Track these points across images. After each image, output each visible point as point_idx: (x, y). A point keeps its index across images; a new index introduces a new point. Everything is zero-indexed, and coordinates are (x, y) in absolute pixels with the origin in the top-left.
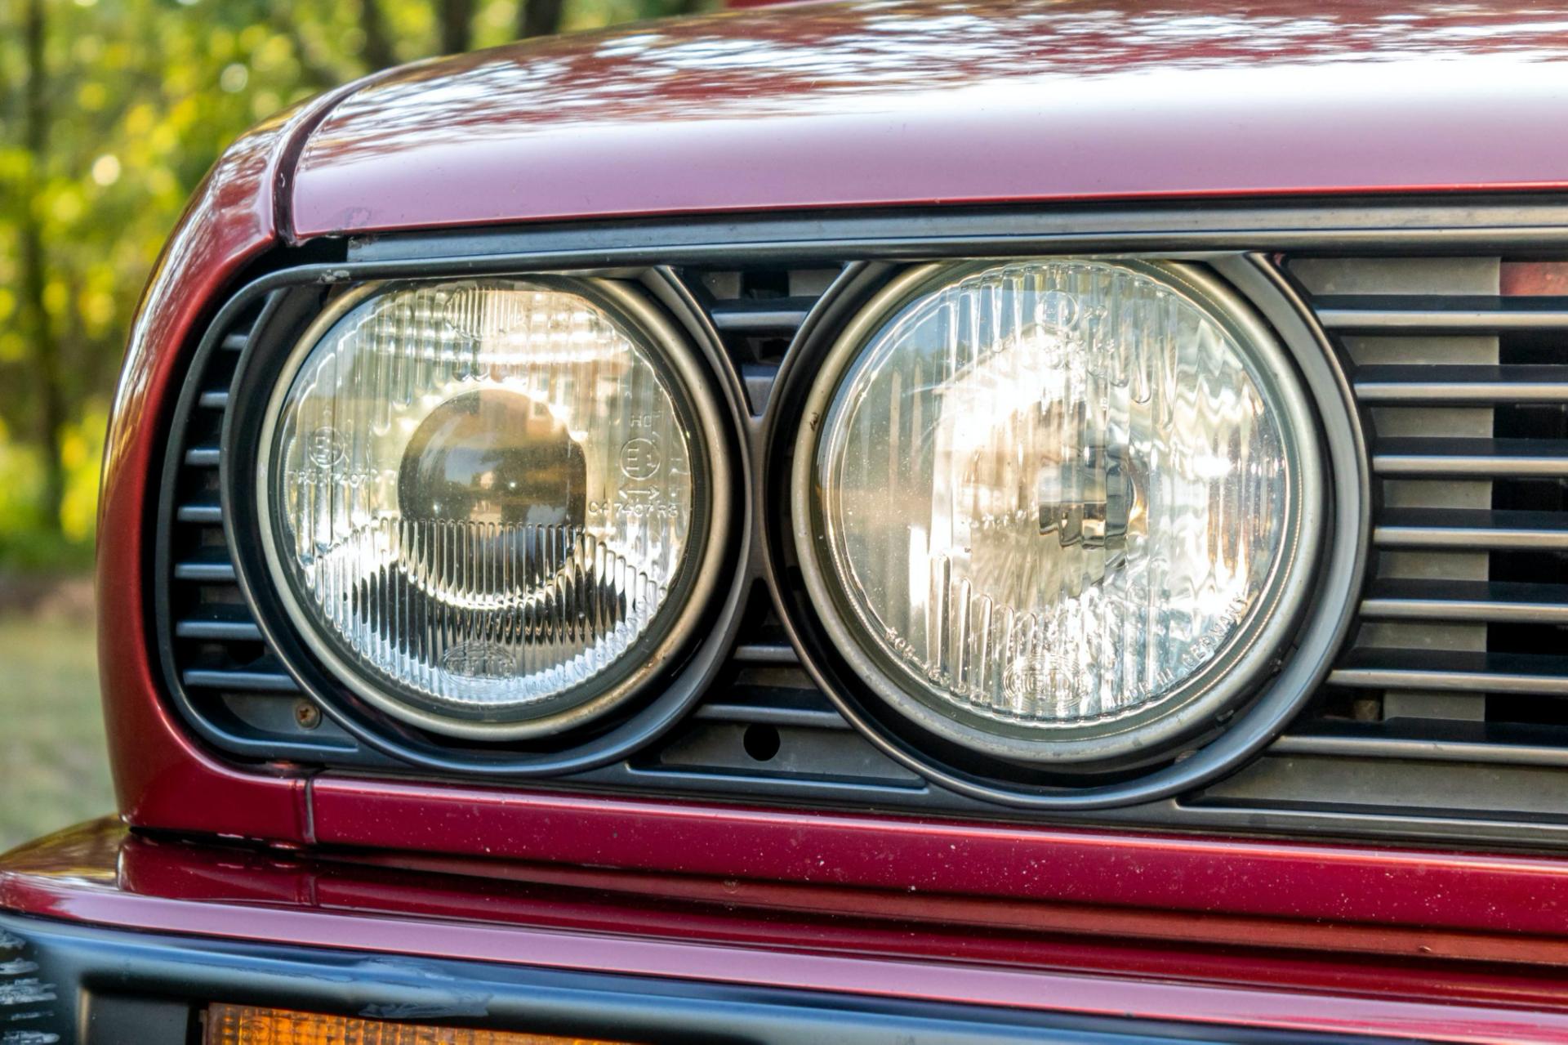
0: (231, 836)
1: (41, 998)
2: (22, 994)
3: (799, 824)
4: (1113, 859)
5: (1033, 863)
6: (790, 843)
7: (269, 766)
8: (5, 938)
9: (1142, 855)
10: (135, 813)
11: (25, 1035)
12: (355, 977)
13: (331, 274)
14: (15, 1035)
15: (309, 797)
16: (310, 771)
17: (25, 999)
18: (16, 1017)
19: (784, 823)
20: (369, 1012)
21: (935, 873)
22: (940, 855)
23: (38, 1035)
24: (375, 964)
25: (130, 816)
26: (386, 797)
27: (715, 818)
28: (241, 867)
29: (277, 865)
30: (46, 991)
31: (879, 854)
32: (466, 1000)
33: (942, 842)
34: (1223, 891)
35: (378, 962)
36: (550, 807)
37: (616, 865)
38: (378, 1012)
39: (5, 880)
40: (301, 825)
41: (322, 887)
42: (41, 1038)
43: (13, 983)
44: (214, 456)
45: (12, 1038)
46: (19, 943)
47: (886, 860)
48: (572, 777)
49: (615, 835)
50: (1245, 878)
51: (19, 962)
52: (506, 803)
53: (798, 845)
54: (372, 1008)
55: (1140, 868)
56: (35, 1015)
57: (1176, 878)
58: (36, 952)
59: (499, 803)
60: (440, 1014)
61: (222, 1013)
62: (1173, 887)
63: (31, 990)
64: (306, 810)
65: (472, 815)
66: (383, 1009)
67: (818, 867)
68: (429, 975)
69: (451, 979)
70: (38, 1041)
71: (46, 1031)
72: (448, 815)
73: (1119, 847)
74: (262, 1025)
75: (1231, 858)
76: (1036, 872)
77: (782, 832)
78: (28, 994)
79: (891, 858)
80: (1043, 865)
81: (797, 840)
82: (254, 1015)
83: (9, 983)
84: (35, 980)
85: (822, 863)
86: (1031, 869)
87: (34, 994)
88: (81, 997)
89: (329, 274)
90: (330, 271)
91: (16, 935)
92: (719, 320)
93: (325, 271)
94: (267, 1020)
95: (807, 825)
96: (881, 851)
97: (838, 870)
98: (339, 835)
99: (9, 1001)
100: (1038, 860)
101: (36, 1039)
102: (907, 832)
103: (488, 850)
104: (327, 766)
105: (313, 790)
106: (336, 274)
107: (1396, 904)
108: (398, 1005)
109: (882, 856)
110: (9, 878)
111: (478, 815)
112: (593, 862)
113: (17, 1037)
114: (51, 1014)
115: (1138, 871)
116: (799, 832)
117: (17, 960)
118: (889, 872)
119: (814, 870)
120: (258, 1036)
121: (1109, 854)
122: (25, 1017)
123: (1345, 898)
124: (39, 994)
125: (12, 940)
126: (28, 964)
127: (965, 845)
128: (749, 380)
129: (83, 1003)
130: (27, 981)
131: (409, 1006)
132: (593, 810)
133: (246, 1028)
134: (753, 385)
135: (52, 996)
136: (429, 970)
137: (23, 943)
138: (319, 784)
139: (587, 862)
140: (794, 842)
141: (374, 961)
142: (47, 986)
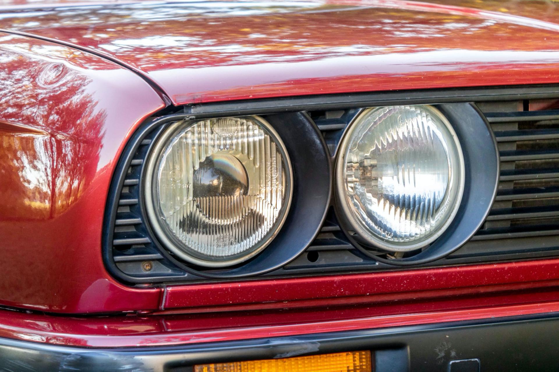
0: (128, 311)
4: (428, 277)
5: (405, 281)
13: (188, 117)
15: (165, 294)
28: (133, 321)
31: (360, 285)
34: (455, 282)
44: (136, 182)
47: (362, 287)
48: (265, 275)
50: (462, 277)
55: (434, 279)
57: (444, 280)
62: (442, 283)
67: (341, 292)
80: (408, 281)
85: (342, 290)
86: (404, 283)
89: (187, 118)
90: (188, 116)
92: (320, 128)
93: (186, 117)
102: (370, 277)
103: (231, 302)
105: (167, 291)
106: (190, 117)
107: (498, 279)
119: (339, 293)
127: (387, 279)
128: (328, 145)
134: (330, 147)
138: (170, 289)
140: (335, 285)
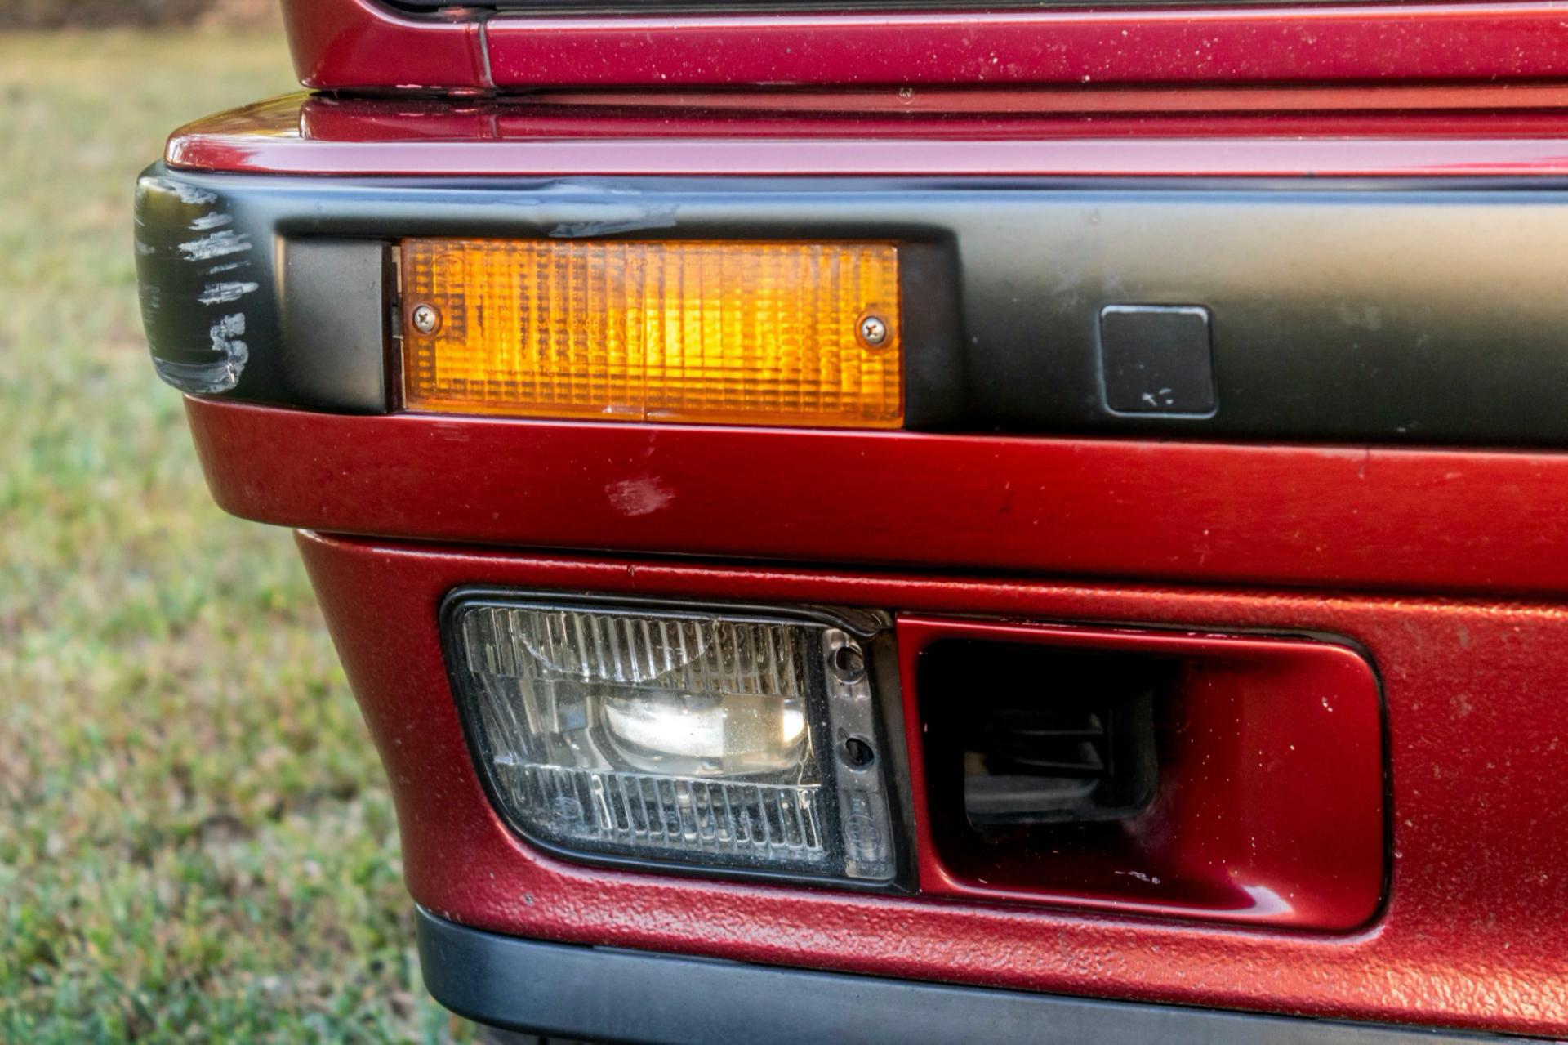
0: (410, 86)
1: (237, 249)
2: (218, 246)
3: (970, 24)
4: (1285, 32)
5: (1205, 42)
6: (963, 43)
7: (441, 13)
8: (197, 194)
9: (1313, 26)
10: (314, 76)
11: (225, 286)
12: (543, 200)
14: (215, 287)
15: (483, 40)
16: (483, 14)
17: (222, 251)
18: (215, 270)
19: (955, 24)
20: (559, 232)
21: (1108, 61)
22: (1112, 42)
23: (238, 285)
24: (562, 186)
25: (309, 80)
26: (560, 33)
27: (887, 25)
28: (422, 114)
29: (458, 111)
30: (241, 241)
31: (1051, 46)
32: (654, 212)
33: (1113, 30)
35: (565, 183)
36: (722, 28)
37: (792, 79)
38: (568, 231)
39: (192, 142)
40: (477, 69)
41: (502, 124)
42: (241, 288)
43: (209, 237)
45: (212, 291)
46: (211, 198)
47: (1058, 52)
49: (789, 51)
50: (1418, 40)
51: (212, 216)
52: (679, 29)
53: (971, 44)
54: (561, 228)
55: (1312, 38)
56: (233, 266)
57: (1349, 46)
58: (228, 205)
59: (672, 29)
60: (628, 228)
61: (415, 251)
62: (1347, 55)
63: (227, 242)
64: (481, 53)
65: (646, 42)
66: (573, 229)
67: (991, 65)
68: (615, 192)
69: (637, 193)
70: (238, 291)
71: (245, 281)
72: (622, 45)
73: (1290, 19)
74: (455, 259)
75: (1402, 21)
76: (1209, 51)
77: (956, 32)
78: (224, 246)
79: (1064, 49)
80: (1216, 43)
81: (969, 39)
82: (446, 249)
83: (205, 238)
84: (230, 232)
85: (995, 60)
86: (1203, 49)
87: (230, 246)
88: (276, 244)
91: (208, 191)
94: (459, 254)
95: (978, 24)
96: (1053, 43)
97: (1011, 66)
98: (516, 74)
99: (206, 255)
100: (1210, 40)
101: (235, 289)
102: (1080, 22)
103: (664, 76)
104: (498, 8)
105: (487, 32)
108: (587, 224)
109: (1054, 48)
110: (196, 139)
111: (651, 42)
112: (768, 80)
113: (217, 290)
114: (248, 264)
115: (1310, 42)
116: (971, 31)
117: (211, 214)
118: (1062, 64)
119: (987, 69)
120: (452, 269)
121: (1281, 28)
122: (223, 269)
123: (1519, 52)
124: (234, 245)
125: (204, 196)
126: (222, 217)
127: (1137, 30)
129: (277, 249)
130: (222, 233)
131: (598, 223)
132: (765, 27)
133: (438, 263)
135: (247, 246)
136: (615, 187)
137: (215, 197)
138: (492, 25)
139: (762, 80)
140: (966, 42)
141: (560, 182)
142: (242, 236)
